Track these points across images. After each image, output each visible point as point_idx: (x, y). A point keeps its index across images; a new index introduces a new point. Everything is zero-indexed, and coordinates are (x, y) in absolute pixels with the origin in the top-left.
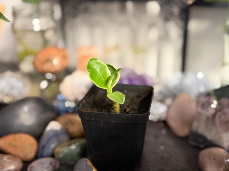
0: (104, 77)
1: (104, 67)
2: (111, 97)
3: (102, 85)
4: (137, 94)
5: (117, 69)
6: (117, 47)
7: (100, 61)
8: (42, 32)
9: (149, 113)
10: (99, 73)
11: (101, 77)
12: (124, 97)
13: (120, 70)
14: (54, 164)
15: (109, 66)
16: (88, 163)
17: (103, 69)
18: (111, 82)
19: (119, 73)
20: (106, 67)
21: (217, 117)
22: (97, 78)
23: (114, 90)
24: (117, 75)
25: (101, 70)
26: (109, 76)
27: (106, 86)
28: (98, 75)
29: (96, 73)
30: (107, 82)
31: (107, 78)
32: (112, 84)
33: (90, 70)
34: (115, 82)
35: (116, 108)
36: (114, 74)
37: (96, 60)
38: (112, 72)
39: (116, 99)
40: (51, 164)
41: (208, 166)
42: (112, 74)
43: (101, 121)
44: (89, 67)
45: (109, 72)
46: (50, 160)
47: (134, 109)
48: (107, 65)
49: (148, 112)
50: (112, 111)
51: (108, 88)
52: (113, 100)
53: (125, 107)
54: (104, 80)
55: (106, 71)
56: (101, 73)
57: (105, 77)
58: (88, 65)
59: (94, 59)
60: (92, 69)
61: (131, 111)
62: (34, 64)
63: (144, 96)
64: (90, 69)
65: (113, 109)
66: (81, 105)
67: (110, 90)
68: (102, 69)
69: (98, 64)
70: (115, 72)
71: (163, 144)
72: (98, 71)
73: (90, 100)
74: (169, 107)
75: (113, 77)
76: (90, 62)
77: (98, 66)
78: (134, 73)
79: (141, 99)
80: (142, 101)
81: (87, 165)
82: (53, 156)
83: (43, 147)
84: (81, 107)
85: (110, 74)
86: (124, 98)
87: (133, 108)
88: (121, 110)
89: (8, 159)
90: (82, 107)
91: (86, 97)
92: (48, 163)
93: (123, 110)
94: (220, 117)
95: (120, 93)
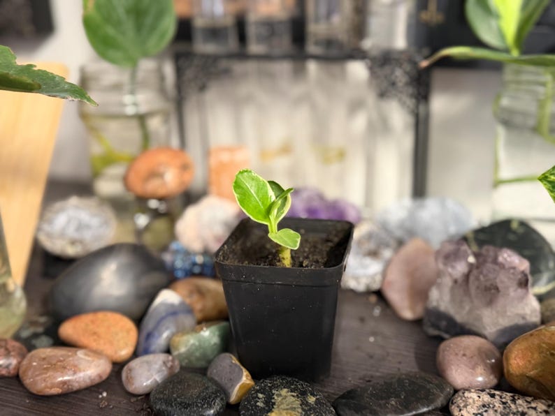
0: (263, 203)
1: (264, 185)
2: (276, 238)
3: (260, 217)
4: (324, 236)
5: (285, 189)
6: (286, 149)
7: (256, 175)
8: (142, 119)
9: (342, 266)
10: (255, 195)
11: (258, 202)
12: (298, 238)
13: (292, 191)
14: (169, 364)
15: (272, 183)
16: (234, 362)
17: (262, 189)
18: (275, 211)
19: (289, 195)
20: (266, 186)
21: (472, 278)
22: (251, 205)
23: (281, 226)
24: (286, 199)
25: (258, 190)
26: (272, 201)
27: (268, 219)
28: (252, 199)
29: (249, 195)
30: (269, 211)
31: (268, 204)
32: (277, 217)
33: (238, 190)
34: (283, 212)
35: (283, 258)
36: (280, 198)
37: (250, 174)
38: (278, 193)
39: (285, 242)
40: (164, 363)
41: (453, 367)
42: (276, 198)
43: (258, 281)
44: (238, 185)
45: (272, 194)
46: (162, 357)
47: (317, 262)
48: (269, 182)
49: (340, 265)
50: (278, 264)
51: (271, 223)
52: (278, 243)
53: (301, 259)
54: (263, 208)
55: (267, 193)
56: (258, 196)
57: (265, 202)
58: (236, 182)
59: (246, 171)
60: (243, 188)
61: (311, 265)
62: (125, 180)
63: (336, 240)
64: (239, 188)
65: (279, 261)
66: (221, 254)
67: (273, 227)
68: (260, 188)
69: (253, 179)
70: (283, 194)
71: (374, 334)
72: (253, 192)
73: (238, 247)
74: (388, 264)
75: (280, 202)
76: (240, 176)
77: (254, 183)
78: (321, 197)
79: (330, 244)
80: (332, 248)
81: (231, 365)
82: (168, 351)
83: (149, 336)
84: (222, 258)
85: (273, 198)
86: (299, 240)
87: (315, 260)
88: (293, 265)
89: (86, 355)
90: (224, 257)
91: (230, 240)
92: (160, 362)
93: (297, 263)
94: (477, 279)
95: (292, 232)
